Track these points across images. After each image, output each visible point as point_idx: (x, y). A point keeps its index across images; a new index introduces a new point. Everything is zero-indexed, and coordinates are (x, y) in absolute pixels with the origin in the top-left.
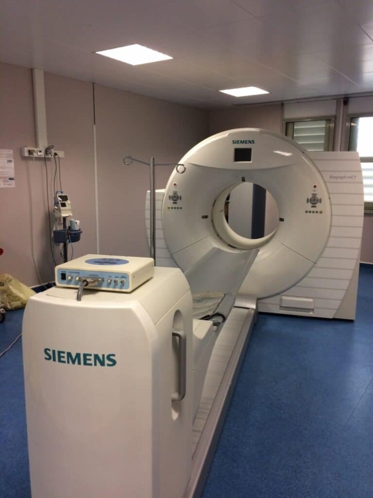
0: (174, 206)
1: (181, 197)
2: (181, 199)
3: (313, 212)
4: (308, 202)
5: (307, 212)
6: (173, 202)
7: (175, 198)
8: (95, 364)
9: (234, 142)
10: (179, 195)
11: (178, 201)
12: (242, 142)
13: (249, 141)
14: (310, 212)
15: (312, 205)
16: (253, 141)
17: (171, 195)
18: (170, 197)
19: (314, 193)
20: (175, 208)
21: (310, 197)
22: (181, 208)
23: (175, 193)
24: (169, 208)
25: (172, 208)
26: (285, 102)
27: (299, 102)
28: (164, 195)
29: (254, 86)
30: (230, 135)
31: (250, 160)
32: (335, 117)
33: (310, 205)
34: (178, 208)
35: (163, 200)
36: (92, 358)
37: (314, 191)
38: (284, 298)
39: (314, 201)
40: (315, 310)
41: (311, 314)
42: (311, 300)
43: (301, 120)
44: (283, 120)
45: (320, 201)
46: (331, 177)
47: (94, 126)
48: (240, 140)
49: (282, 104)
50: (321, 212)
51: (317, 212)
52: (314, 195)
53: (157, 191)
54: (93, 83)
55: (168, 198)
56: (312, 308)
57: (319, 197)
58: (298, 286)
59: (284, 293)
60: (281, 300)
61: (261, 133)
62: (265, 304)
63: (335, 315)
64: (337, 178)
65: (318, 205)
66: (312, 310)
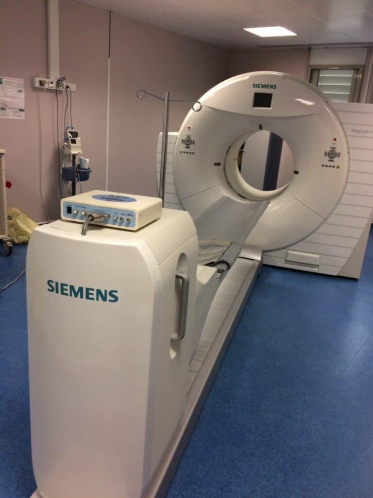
0: (186, 150)
1: (194, 141)
2: (194, 143)
3: (330, 166)
4: (325, 155)
5: (323, 166)
6: (185, 146)
7: (188, 142)
8: (98, 299)
9: (254, 86)
10: (193, 140)
11: (191, 146)
12: (263, 86)
13: (271, 86)
14: (327, 166)
15: (329, 159)
16: (275, 86)
17: (184, 139)
18: (183, 141)
19: (333, 146)
20: (187, 153)
21: (328, 150)
22: (193, 153)
23: (189, 137)
24: (181, 152)
25: (184, 152)
26: (312, 47)
27: (327, 48)
28: (177, 138)
29: (281, 26)
30: (250, 77)
31: (270, 107)
32: (364, 66)
33: (327, 158)
34: (190, 153)
35: (175, 144)
36: (95, 292)
37: (334, 144)
38: (290, 252)
39: (332, 154)
40: (320, 266)
41: (315, 270)
42: (317, 256)
43: (327, 68)
44: (309, 66)
45: (339, 155)
46: (353, 130)
47: (109, 59)
48: (261, 83)
49: (310, 49)
50: (338, 167)
51: (334, 167)
52: (333, 149)
53: (169, 133)
54: (110, 12)
55: (181, 142)
56: (317, 264)
57: (337, 151)
58: (306, 241)
59: (290, 248)
60: (287, 253)
61: (284, 77)
62: (271, 256)
63: (340, 272)
64: (358, 132)
65: (336, 159)
66: (317, 266)
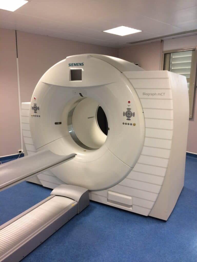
1: (39, 108)
4: (124, 115)
6: (34, 111)
7: (35, 108)
9: (70, 65)
11: (37, 111)
12: (75, 65)
14: (126, 124)
15: (127, 118)
18: (32, 108)
19: (129, 107)
21: (126, 111)
23: (35, 105)
25: (34, 116)
30: (67, 59)
31: (81, 79)
34: (38, 116)
38: (110, 193)
39: (129, 114)
40: (133, 206)
41: (130, 209)
42: (130, 198)
44: (163, 52)
46: (144, 94)
47: (17, 59)
49: (162, 41)
50: (134, 125)
51: (131, 124)
54: (16, 31)
59: (111, 189)
63: (149, 214)
65: (132, 118)
66: (131, 206)
